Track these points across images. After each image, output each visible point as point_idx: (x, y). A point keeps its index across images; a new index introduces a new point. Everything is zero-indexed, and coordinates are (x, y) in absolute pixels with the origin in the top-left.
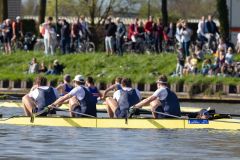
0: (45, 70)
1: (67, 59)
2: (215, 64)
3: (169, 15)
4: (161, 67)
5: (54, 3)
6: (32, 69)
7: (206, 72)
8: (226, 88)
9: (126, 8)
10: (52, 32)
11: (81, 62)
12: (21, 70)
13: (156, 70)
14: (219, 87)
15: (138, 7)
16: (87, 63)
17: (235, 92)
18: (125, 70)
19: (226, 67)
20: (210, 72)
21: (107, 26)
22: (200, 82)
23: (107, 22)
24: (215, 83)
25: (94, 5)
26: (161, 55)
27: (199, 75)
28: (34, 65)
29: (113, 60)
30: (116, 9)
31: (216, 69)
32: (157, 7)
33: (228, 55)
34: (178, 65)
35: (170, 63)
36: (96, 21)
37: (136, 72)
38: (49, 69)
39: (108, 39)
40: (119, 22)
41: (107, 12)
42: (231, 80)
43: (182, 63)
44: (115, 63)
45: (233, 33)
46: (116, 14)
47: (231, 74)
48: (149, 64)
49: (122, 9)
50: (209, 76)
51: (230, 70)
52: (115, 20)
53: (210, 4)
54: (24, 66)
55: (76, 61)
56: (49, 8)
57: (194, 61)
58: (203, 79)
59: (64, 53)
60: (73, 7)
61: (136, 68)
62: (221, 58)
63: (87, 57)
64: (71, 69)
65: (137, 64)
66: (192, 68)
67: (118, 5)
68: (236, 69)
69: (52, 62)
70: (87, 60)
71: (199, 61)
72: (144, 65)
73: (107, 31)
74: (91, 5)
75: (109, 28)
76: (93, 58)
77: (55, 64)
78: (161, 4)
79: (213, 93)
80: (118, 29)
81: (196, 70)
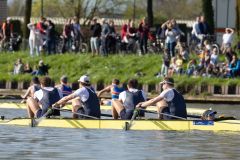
0: (30, 71)
1: (53, 60)
2: (200, 64)
3: (155, 16)
4: (146, 68)
5: (39, 4)
6: (17, 69)
7: (191, 73)
8: (211, 89)
9: (112, 9)
10: (38, 33)
11: (66, 63)
12: (6, 71)
13: (141, 70)
14: (204, 88)
15: (123, 8)
16: (73, 63)
17: (220, 93)
18: (111, 71)
19: (211, 68)
20: (195, 72)
21: (93, 26)
22: (185, 82)
23: (92, 23)
24: (200, 84)
25: (80, 6)
26: (147, 55)
27: (185, 76)
28: (19, 66)
29: (98, 61)
30: (102, 10)
31: (201, 70)
32: (142, 7)
33: (213, 56)
34: (163, 66)
35: (155, 64)
36: (82, 21)
37: (121, 72)
38: (35, 70)
39: (93, 40)
40: (104, 22)
41: (92, 13)
42: (216, 81)
43: (167, 64)
44: (100, 64)
45: (219, 34)
46: (101, 15)
47: (216, 75)
48: (134, 65)
49: (108, 10)
50: (194, 77)
51: (215, 70)
52: (100, 21)
53: (196, 5)
54: (9, 67)
55: (62, 62)
56: (34, 8)
57: (179, 62)
58: (188, 80)
59: (50, 54)
60: (59, 8)
61: (121, 69)
62: (207, 58)
63: (72, 57)
64: (57, 69)
65: (123, 65)
66: (177, 69)
67: (104, 6)
68: (221, 70)
69: (37, 62)
70: (72, 60)
71: (185, 62)
72: (130, 65)
73: (92, 32)
74: (77, 6)
75: (95, 28)
76: (78, 59)
77: (40, 64)
78: (146, 5)
79: (197, 94)
80: (103, 30)
81: (181, 71)
